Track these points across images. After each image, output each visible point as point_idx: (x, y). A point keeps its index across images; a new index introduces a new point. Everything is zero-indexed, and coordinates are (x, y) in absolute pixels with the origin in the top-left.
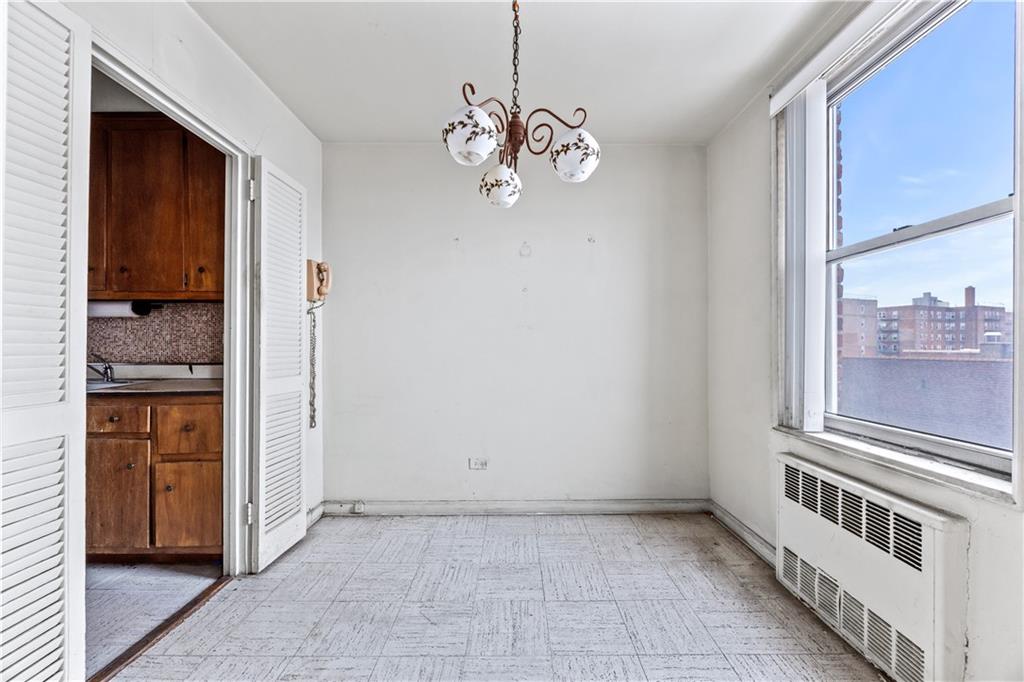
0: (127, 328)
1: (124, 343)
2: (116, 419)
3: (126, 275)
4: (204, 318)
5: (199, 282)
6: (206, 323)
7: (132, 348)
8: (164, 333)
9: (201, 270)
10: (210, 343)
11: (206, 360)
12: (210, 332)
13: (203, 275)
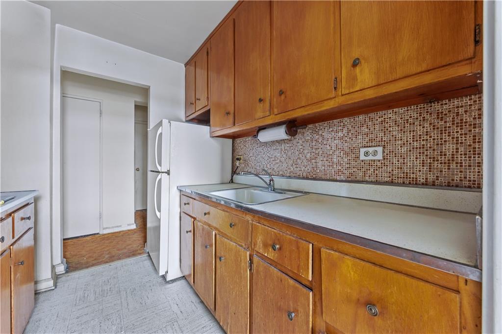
0: (281, 150)
1: (280, 161)
2: (277, 246)
3: (283, 97)
4: (340, 134)
5: (353, 79)
6: (341, 138)
7: (285, 165)
8: (306, 152)
9: (355, 64)
10: (346, 160)
11: (342, 178)
12: (346, 149)
13: (358, 69)
